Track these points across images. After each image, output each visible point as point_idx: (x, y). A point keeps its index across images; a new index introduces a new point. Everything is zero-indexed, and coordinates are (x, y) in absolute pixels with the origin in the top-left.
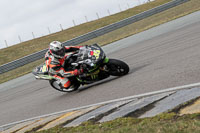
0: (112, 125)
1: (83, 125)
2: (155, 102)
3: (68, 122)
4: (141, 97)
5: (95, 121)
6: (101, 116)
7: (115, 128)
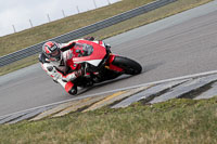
0: (164, 106)
1: (133, 106)
2: (212, 82)
3: (116, 102)
4: (197, 77)
5: (145, 102)
6: (152, 97)
7: (168, 110)
